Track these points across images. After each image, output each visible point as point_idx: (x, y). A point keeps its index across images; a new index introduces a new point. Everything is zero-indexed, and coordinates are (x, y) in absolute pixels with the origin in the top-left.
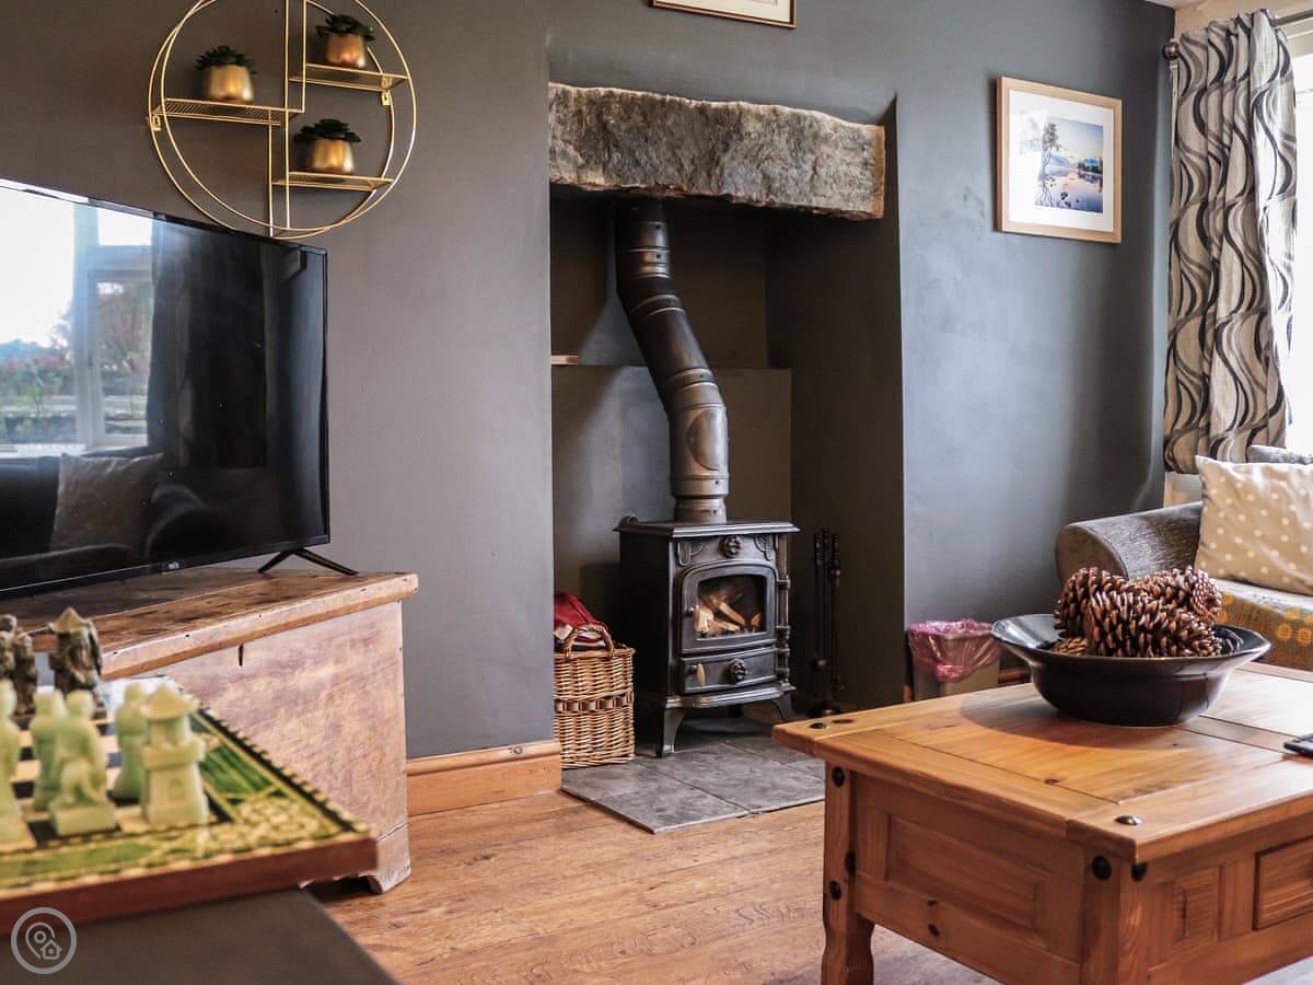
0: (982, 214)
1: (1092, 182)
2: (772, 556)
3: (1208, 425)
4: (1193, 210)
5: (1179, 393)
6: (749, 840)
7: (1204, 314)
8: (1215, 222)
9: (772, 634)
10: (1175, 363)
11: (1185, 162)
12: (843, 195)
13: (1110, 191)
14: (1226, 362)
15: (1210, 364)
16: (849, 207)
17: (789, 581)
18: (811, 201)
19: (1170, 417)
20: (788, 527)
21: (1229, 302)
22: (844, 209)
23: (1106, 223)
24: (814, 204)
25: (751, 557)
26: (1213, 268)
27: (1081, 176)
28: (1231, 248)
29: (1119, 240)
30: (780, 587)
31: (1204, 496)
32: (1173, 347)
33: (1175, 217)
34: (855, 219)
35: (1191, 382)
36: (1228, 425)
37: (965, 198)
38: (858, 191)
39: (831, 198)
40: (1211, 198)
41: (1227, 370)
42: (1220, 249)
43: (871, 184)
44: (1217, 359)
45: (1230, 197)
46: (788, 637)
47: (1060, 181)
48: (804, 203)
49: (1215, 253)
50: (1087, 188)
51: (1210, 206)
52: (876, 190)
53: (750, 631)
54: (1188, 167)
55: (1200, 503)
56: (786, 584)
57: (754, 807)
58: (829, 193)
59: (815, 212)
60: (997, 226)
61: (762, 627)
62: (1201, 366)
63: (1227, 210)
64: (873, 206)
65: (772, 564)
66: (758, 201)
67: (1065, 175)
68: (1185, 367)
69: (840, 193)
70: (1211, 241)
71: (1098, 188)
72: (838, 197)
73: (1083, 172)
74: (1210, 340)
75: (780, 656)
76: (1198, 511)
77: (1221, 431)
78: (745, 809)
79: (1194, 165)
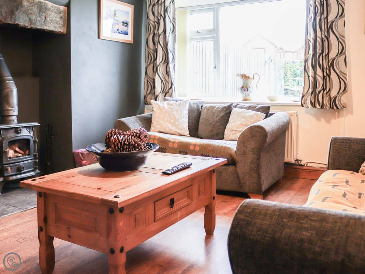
0: (95, 34)
1: (125, 27)
2: (32, 133)
3: (155, 92)
4: (151, 36)
5: (148, 83)
6: (23, 218)
7: (154, 63)
8: (156, 39)
9: (32, 156)
10: (147, 76)
11: (150, 23)
12: (54, 26)
13: (130, 30)
14: (159, 76)
15: (155, 76)
16: (56, 30)
17: (37, 140)
18: (44, 27)
19: (146, 91)
20: (37, 124)
21: (160, 60)
22: (54, 30)
23: (129, 38)
24: (45, 28)
25: (25, 134)
26: (156, 51)
27: (123, 25)
28: (160, 46)
29: (132, 42)
30: (35, 142)
31: (153, 111)
32: (146, 72)
33: (147, 37)
34: (58, 33)
35: (151, 81)
36: (159, 92)
37: (90, 29)
38: (59, 25)
39: (50, 27)
40: (155, 33)
41: (159, 78)
42: (158, 46)
43: (63, 23)
44: (157, 75)
45: (160, 33)
46: (37, 157)
47: (117, 26)
48: (42, 28)
49: (156, 47)
50: (124, 28)
51: (155, 35)
52: (64, 25)
53: (25, 156)
54: (150, 25)
55: (152, 113)
56: (36, 141)
57: (26, 208)
58: (50, 25)
59: (46, 31)
60: (99, 37)
61: (29, 154)
62: (153, 77)
63: (159, 36)
64: (63, 30)
65: (32, 135)
66: (27, 27)
67: (118, 24)
68: (149, 77)
69: (53, 25)
70: (156, 44)
71: (127, 28)
72: (53, 27)
73: (123, 24)
74: (155, 69)
75: (35, 162)
76: (151, 115)
77: (158, 94)
78: (23, 209)
79: (152, 24)
